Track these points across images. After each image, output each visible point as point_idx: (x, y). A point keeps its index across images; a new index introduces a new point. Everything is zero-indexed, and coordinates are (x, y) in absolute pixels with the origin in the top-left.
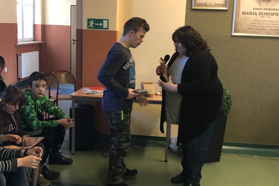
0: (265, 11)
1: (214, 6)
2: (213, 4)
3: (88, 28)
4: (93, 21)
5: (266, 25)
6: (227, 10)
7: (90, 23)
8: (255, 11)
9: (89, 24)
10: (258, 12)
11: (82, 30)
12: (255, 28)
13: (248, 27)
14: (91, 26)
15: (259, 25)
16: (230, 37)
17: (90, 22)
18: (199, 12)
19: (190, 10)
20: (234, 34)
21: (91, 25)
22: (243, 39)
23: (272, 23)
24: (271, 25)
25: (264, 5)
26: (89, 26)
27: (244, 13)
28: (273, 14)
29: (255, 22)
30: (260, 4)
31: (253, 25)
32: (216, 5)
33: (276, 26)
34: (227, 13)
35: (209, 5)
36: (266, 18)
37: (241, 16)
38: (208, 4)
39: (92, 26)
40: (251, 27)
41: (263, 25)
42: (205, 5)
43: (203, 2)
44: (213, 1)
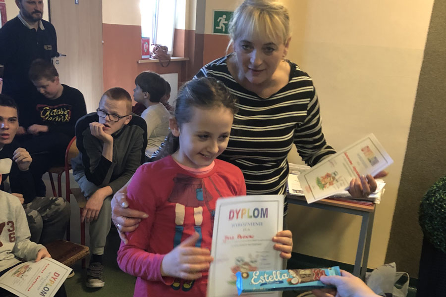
3: (216, 31)
4: (224, 16)
7: (218, 20)
9: (216, 23)
11: (203, 35)
14: (220, 28)
17: (220, 18)
21: (221, 24)
26: (217, 28)
39: (222, 27)
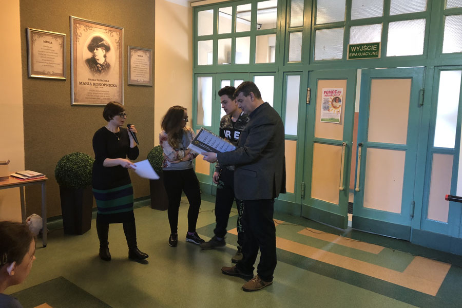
0: (98, 82)
2: (52, 73)
5: (100, 95)
6: (65, 79)
8: (90, 82)
10: (92, 82)
12: (91, 97)
13: (86, 96)
15: (94, 95)
16: (71, 106)
18: (38, 81)
19: (26, 77)
20: (74, 104)
22: (82, 108)
23: (104, 93)
24: (104, 95)
25: (97, 76)
27: (81, 83)
28: (104, 85)
29: (91, 92)
30: (94, 75)
31: (89, 94)
32: (54, 74)
33: (107, 95)
34: (65, 82)
36: (99, 89)
37: (79, 86)
38: (46, 73)
40: (89, 97)
41: (97, 95)
42: (43, 74)
43: (41, 70)
44: (51, 70)
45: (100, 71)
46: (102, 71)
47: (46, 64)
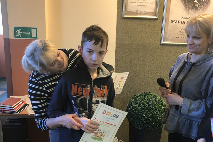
1: (145, 14)
2: (144, 13)
3: (16, 37)
4: (20, 30)
6: (157, 18)
8: (183, 20)
9: (16, 33)
10: (186, 20)
11: (9, 39)
12: (183, 36)
13: (177, 35)
14: (18, 35)
16: (160, 45)
17: (17, 31)
18: (130, 21)
19: (121, 18)
20: (163, 43)
22: (172, 48)
25: (192, 14)
26: (16, 35)
27: (173, 22)
30: (189, 13)
31: (181, 33)
32: (146, 13)
34: (157, 21)
35: (139, 14)
37: (171, 24)
38: (139, 12)
40: (180, 36)
42: (136, 13)
43: (133, 10)
44: (143, 10)
45: (196, 8)
46: (199, 8)
47: (139, 4)
